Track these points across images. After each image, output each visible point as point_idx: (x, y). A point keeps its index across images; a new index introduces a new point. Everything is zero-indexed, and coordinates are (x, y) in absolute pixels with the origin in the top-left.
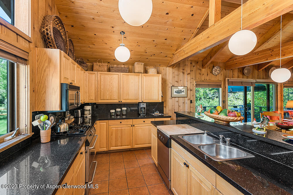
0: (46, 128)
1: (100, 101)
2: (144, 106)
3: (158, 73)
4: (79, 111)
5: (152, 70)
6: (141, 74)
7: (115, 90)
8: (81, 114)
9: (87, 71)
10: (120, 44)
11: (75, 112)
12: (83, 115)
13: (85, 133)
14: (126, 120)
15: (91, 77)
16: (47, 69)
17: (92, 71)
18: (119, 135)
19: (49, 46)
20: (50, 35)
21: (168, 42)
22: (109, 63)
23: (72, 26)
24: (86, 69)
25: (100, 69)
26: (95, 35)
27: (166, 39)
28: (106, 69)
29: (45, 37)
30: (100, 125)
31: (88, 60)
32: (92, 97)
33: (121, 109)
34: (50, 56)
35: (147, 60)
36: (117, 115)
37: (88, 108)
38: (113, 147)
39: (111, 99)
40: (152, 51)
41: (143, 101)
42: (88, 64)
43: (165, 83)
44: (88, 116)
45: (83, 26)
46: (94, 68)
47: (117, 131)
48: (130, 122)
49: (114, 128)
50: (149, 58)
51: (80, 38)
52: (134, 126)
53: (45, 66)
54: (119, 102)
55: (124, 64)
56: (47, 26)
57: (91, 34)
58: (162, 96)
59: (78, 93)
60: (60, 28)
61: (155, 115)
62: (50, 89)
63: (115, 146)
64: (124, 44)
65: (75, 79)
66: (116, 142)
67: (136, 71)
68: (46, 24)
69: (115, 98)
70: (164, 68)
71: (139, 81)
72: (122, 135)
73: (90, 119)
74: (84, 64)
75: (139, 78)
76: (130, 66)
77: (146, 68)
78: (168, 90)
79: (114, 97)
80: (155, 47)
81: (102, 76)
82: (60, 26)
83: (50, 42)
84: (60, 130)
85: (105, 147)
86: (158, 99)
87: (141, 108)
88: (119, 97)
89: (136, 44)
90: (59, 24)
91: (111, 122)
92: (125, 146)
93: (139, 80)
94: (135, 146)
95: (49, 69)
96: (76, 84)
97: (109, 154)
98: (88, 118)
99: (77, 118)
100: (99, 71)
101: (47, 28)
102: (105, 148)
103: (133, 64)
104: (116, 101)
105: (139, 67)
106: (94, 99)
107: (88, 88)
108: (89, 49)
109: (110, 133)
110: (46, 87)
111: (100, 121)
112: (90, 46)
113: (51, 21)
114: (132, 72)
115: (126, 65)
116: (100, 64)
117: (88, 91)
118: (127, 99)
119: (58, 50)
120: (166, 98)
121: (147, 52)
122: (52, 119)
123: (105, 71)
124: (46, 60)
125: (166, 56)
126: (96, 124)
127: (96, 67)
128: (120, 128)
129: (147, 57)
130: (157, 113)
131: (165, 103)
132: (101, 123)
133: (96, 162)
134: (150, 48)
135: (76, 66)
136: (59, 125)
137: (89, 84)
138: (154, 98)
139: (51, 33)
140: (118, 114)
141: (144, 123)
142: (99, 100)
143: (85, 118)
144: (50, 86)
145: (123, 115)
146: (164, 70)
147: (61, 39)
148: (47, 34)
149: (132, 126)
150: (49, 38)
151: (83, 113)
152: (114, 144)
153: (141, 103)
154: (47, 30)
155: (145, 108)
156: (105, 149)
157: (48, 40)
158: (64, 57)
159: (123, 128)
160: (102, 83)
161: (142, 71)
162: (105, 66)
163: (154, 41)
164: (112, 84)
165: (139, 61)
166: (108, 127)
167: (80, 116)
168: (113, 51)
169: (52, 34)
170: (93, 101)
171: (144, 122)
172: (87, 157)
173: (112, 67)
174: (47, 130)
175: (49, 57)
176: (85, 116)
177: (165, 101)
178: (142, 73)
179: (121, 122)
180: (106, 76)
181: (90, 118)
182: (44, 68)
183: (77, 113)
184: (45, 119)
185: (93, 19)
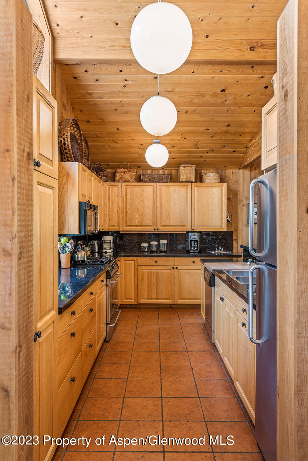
0: (66, 252)
1: (125, 229)
2: (197, 237)
3: (222, 180)
4: (96, 243)
5: (210, 176)
6: (190, 184)
7: (148, 210)
8: (99, 249)
9: (106, 181)
10: (154, 141)
11: (90, 245)
12: (101, 250)
13: (106, 264)
14: (164, 258)
15: (112, 192)
16: (65, 186)
17: (114, 181)
18: (154, 281)
19: (66, 157)
20: (67, 145)
21: (232, 129)
22: (139, 167)
23: (88, 121)
24: (105, 178)
25: (126, 179)
26: (118, 129)
27: (228, 126)
28: (134, 178)
29: (62, 147)
30: (125, 264)
31: (108, 165)
32: (113, 222)
33: (159, 243)
34: (68, 170)
35: (202, 159)
36: (152, 252)
37: (108, 238)
38: (144, 298)
39: (142, 226)
40: (207, 145)
41: (193, 230)
42: (107, 170)
43: (237, 198)
44: (108, 251)
45: (101, 119)
46: (117, 177)
47: (150, 274)
48: (171, 261)
49: (146, 271)
50: (203, 157)
51: (97, 136)
52: (177, 268)
53: (63, 183)
54: (155, 229)
55: (162, 168)
56: (64, 135)
57: (112, 129)
58: (228, 221)
59: (96, 215)
60: (76, 129)
61: (216, 253)
62: (68, 209)
63: (148, 299)
64: (159, 141)
65: (93, 195)
66: (148, 291)
67: (183, 178)
68: (63, 133)
69: (147, 223)
70: (234, 171)
71: (187, 197)
72: (157, 282)
73: (111, 256)
74: (102, 172)
75: (187, 190)
76: (174, 171)
77: (201, 173)
78: (242, 210)
79: (147, 221)
80: (213, 138)
81: (129, 190)
82: (75, 127)
83: (66, 153)
84: (78, 258)
85: (133, 298)
86: (221, 226)
87: (191, 241)
88: (155, 222)
89: (180, 137)
90: (74, 126)
91: (141, 260)
92: (164, 299)
93: (187, 194)
94: (179, 300)
95: (67, 185)
96: (93, 202)
97: (138, 310)
98: (108, 254)
99: (93, 253)
100: (124, 181)
101: (64, 137)
102: (131, 299)
103: (178, 168)
104: (150, 229)
105: (187, 172)
106: (117, 225)
107: (108, 208)
108: (109, 149)
109: (140, 277)
110: (64, 206)
111: (126, 258)
112: (112, 145)
113: (69, 129)
114: (176, 181)
115: (166, 169)
116: (126, 170)
117: (108, 213)
118: (168, 226)
119: (77, 163)
120: (237, 225)
121: (199, 146)
122: (72, 243)
123: (133, 182)
124: (64, 175)
125: (234, 151)
126: (119, 261)
127: (119, 176)
128: (155, 271)
129: (201, 155)
130: (219, 250)
131: (237, 234)
132: (127, 262)
133: (118, 311)
134: (202, 140)
135: (93, 178)
136: (76, 252)
137: (109, 201)
138: (213, 224)
139: (68, 142)
140: (154, 249)
141: (193, 264)
142: (124, 226)
143: (104, 254)
144: (68, 205)
145: (161, 252)
146: (234, 175)
147: (77, 146)
148: (65, 144)
149: (173, 268)
150: (65, 149)
151: (101, 247)
152: (145, 294)
153: (191, 232)
154: (64, 139)
155: (197, 241)
156: (132, 301)
157: (65, 150)
158: (83, 169)
159: (159, 271)
160: (128, 200)
161: (193, 179)
162: (133, 173)
163: (208, 130)
164: (143, 201)
165: (188, 162)
166: (136, 267)
167: (97, 250)
168: (145, 149)
169: (70, 143)
170: (116, 229)
171: (194, 262)
172: (109, 292)
173: (143, 175)
174: (67, 254)
175: (67, 172)
176: (104, 251)
177: (236, 230)
178: (191, 182)
179: (156, 262)
180: (134, 189)
181: (112, 254)
182: (63, 185)
183: (93, 246)
184: (66, 241)
185: (115, 109)
